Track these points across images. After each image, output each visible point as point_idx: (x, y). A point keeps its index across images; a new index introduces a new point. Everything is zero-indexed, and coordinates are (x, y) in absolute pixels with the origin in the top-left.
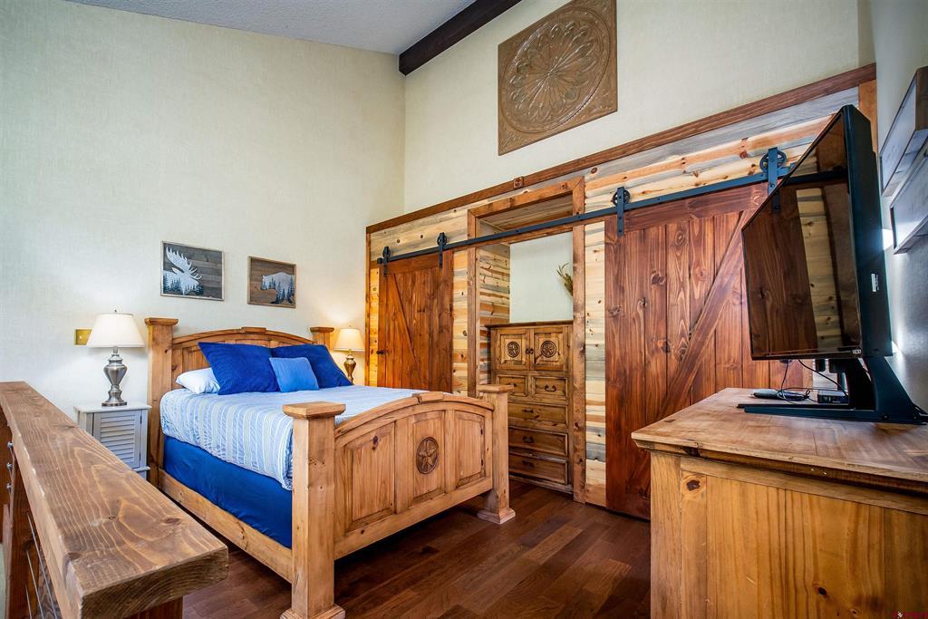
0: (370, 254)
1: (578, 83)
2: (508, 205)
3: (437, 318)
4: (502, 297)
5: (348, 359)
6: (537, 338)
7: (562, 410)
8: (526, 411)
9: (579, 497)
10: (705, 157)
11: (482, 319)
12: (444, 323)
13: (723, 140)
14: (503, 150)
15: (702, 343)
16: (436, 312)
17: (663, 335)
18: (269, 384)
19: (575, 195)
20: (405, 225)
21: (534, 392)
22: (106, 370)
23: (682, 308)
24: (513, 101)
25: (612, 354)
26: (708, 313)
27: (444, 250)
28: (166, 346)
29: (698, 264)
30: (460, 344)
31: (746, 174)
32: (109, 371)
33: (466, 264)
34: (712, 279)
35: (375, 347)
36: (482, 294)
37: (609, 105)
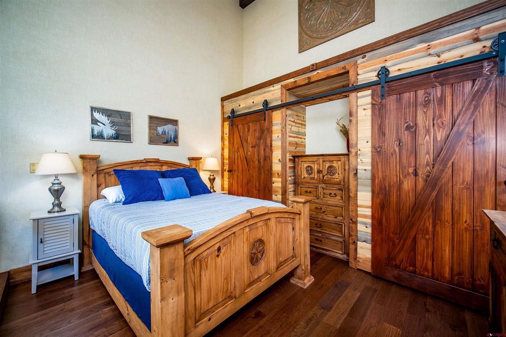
0: (223, 113)
1: (349, 5)
2: (307, 81)
3: (263, 152)
4: (301, 138)
5: (211, 175)
6: (324, 163)
7: (341, 209)
8: (317, 208)
9: (352, 264)
10: (445, 43)
11: (290, 152)
12: (267, 155)
13: (460, 30)
14: (301, 50)
15: (443, 171)
16: (262, 148)
17: (413, 164)
18: (158, 196)
19: (351, 73)
20: (243, 96)
21: (322, 197)
22: (50, 189)
23: (427, 147)
24: (308, 19)
25: (377, 176)
26: (448, 150)
27: (267, 110)
28: (93, 172)
29: (440, 116)
30: (277, 167)
31: (478, 53)
32: (52, 190)
33: (280, 119)
34: (451, 127)
35: (226, 167)
36: (290, 136)
37: (369, 18)
